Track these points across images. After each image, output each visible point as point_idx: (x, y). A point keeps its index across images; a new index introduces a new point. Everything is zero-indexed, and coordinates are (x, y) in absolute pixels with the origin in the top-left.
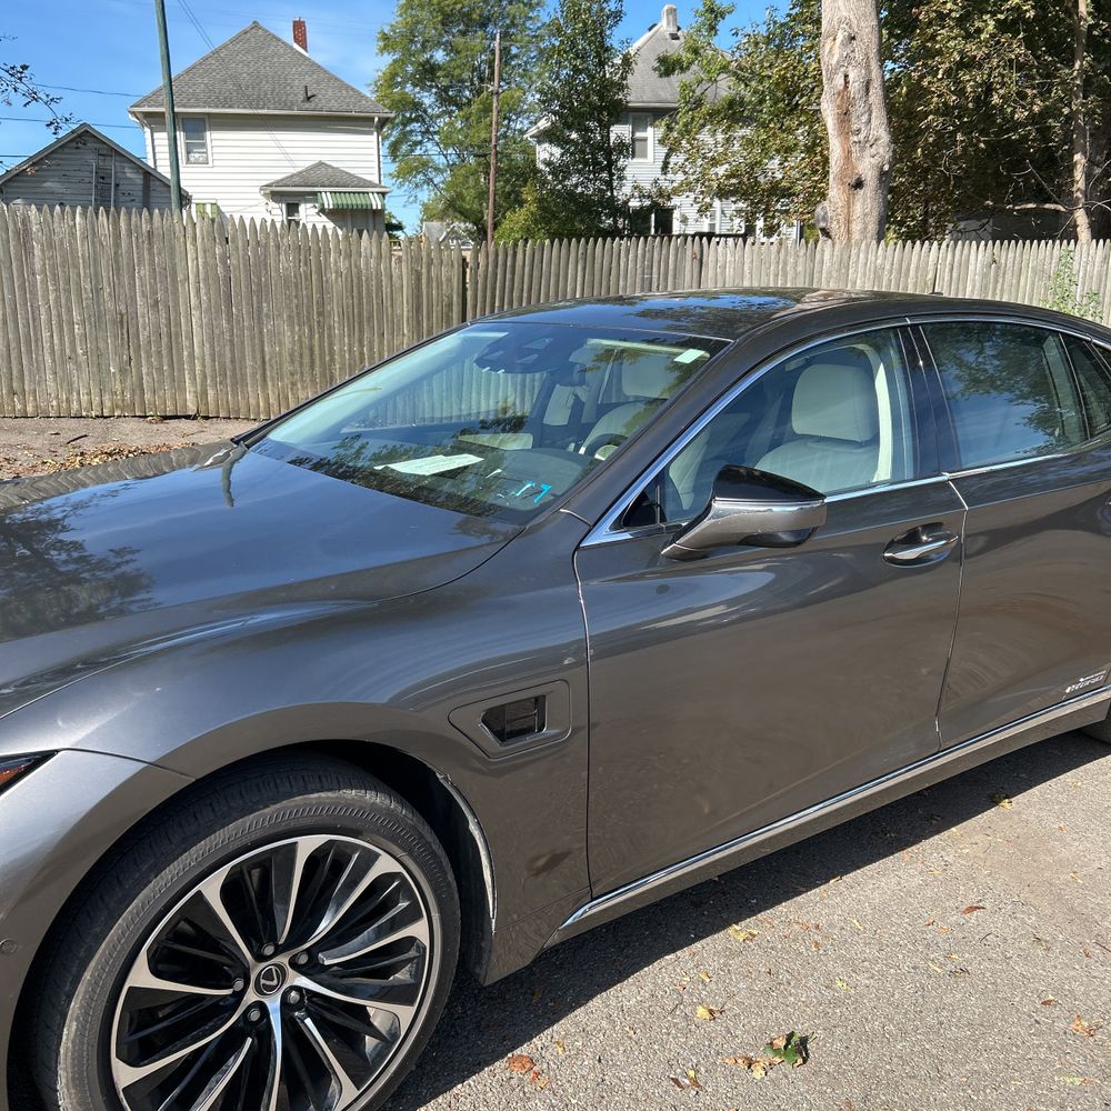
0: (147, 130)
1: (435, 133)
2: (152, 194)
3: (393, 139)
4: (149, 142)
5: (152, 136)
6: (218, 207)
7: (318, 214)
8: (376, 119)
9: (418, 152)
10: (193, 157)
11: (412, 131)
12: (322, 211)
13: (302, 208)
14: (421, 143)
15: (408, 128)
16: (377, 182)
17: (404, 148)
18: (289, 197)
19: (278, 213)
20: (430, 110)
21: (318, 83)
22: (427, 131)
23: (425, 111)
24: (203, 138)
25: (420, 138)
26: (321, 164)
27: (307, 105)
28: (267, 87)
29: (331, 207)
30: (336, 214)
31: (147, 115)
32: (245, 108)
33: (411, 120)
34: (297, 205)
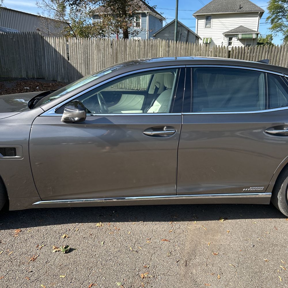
0: (197, 20)
1: (286, 15)
2: (189, 36)
4: (197, 23)
5: (198, 21)
6: (212, 39)
7: (237, 40)
8: (259, 13)
9: (280, 21)
10: (207, 26)
11: (279, 15)
12: (238, 39)
13: (233, 39)
14: (281, 19)
15: (278, 14)
16: (257, 31)
17: (276, 20)
18: (230, 36)
19: (226, 41)
20: (286, 9)
21: (244, 4)
22: (284, 15)
23: (284, 9)
24: (210, 21)
25: (281, 17)
26: (241, 26)
27: (240, 10)
28: (229, 6)
29: (241, 38)
30: (242, 40)
31: (197, 16)
32: (222, 12)
33: (279, 12)
34: (232, 38)
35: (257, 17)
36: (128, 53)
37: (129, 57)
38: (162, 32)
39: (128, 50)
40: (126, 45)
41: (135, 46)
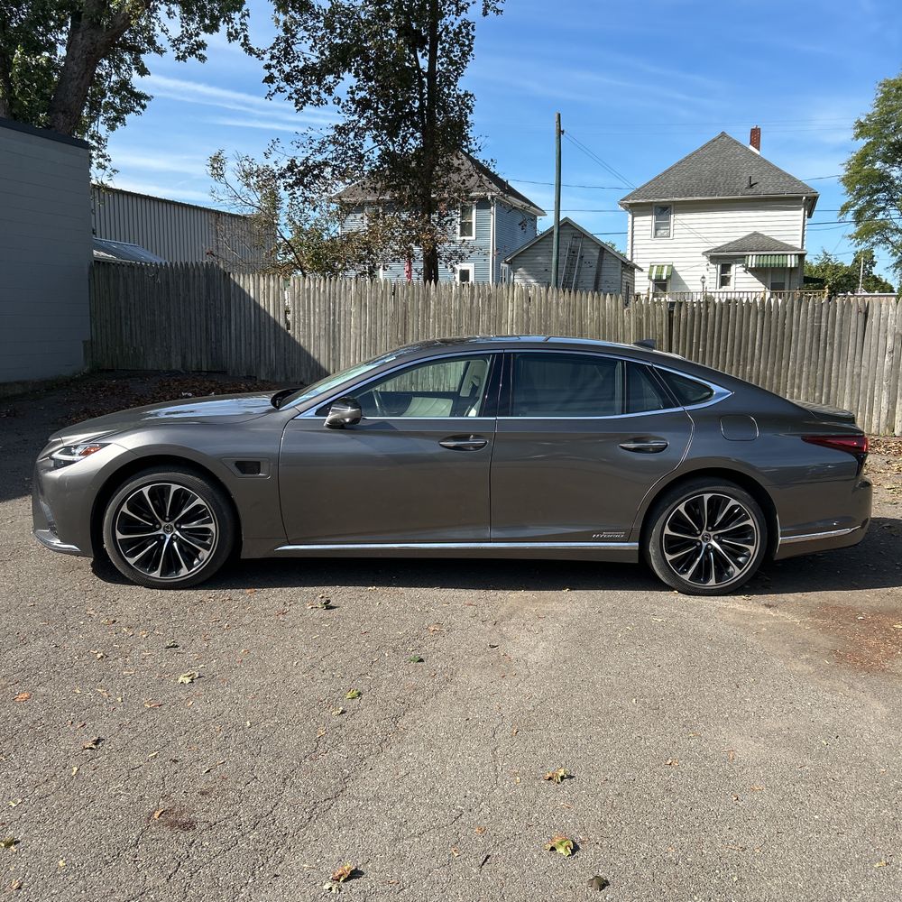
0: (630, 216)
1: (898, 200)
2: (605, 262)
3: (856, 208)
4: (630, 224)
5: (633, 219)
6: (673, 268)
7: (745, 272)
8: (804, 198)
9: (881, 216)
10: (660, 233)
11: (878, 199)
12: (752, 271)
13: (733, 267)
14: (884, 208)
15: (875, 197)
17: (869, 213)
18: (723, 260)
19: (713, 272)
20: (897, 182)
21: (762, 174)
22: (892, 199)
23: (892, 183)
24: (668, 219)
25: (883, 205)
26: (755, 234)
27: (749, 191)
28: (721, 179)
29: (753, 266)
30: (758, 272)
31: (631, 205)
32: (701, 196)
33: (878, 191)
34: (730, 265)
35: (799, 209)
36: (432, 314)
37: (434, 322)
38: (530, 251)
39: (432, 307)
40: (428, 294)
41: (450, 297)
